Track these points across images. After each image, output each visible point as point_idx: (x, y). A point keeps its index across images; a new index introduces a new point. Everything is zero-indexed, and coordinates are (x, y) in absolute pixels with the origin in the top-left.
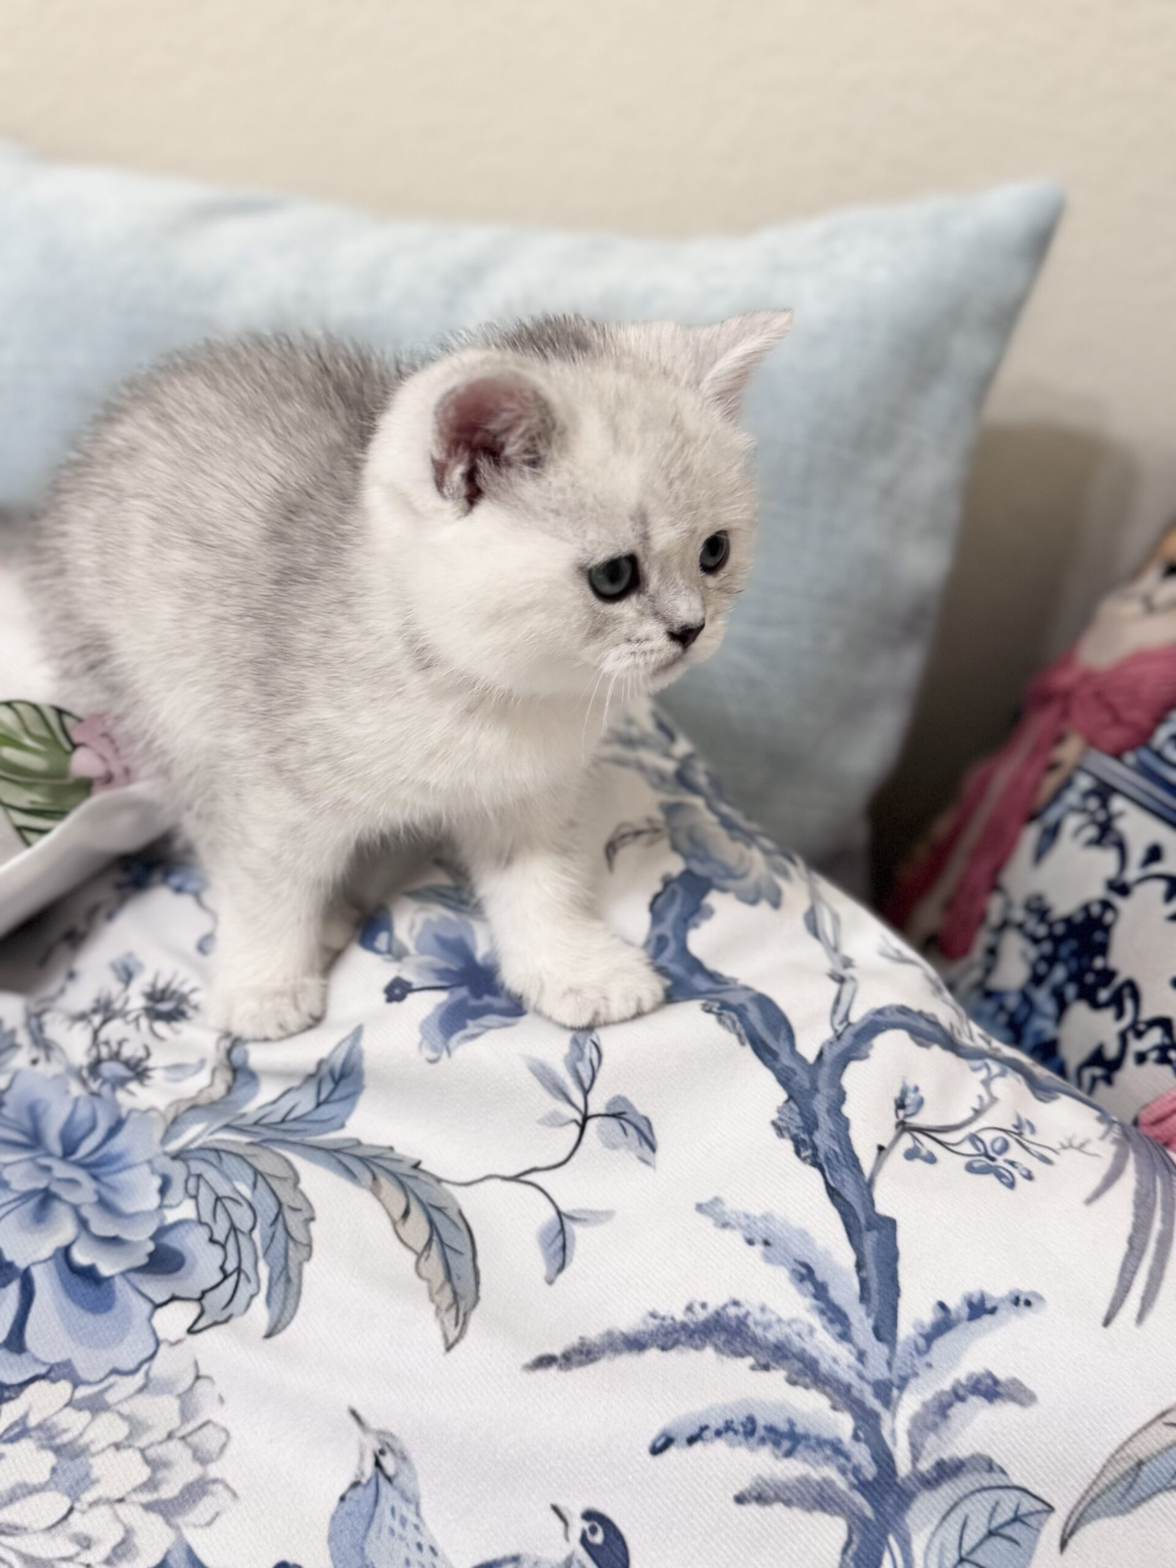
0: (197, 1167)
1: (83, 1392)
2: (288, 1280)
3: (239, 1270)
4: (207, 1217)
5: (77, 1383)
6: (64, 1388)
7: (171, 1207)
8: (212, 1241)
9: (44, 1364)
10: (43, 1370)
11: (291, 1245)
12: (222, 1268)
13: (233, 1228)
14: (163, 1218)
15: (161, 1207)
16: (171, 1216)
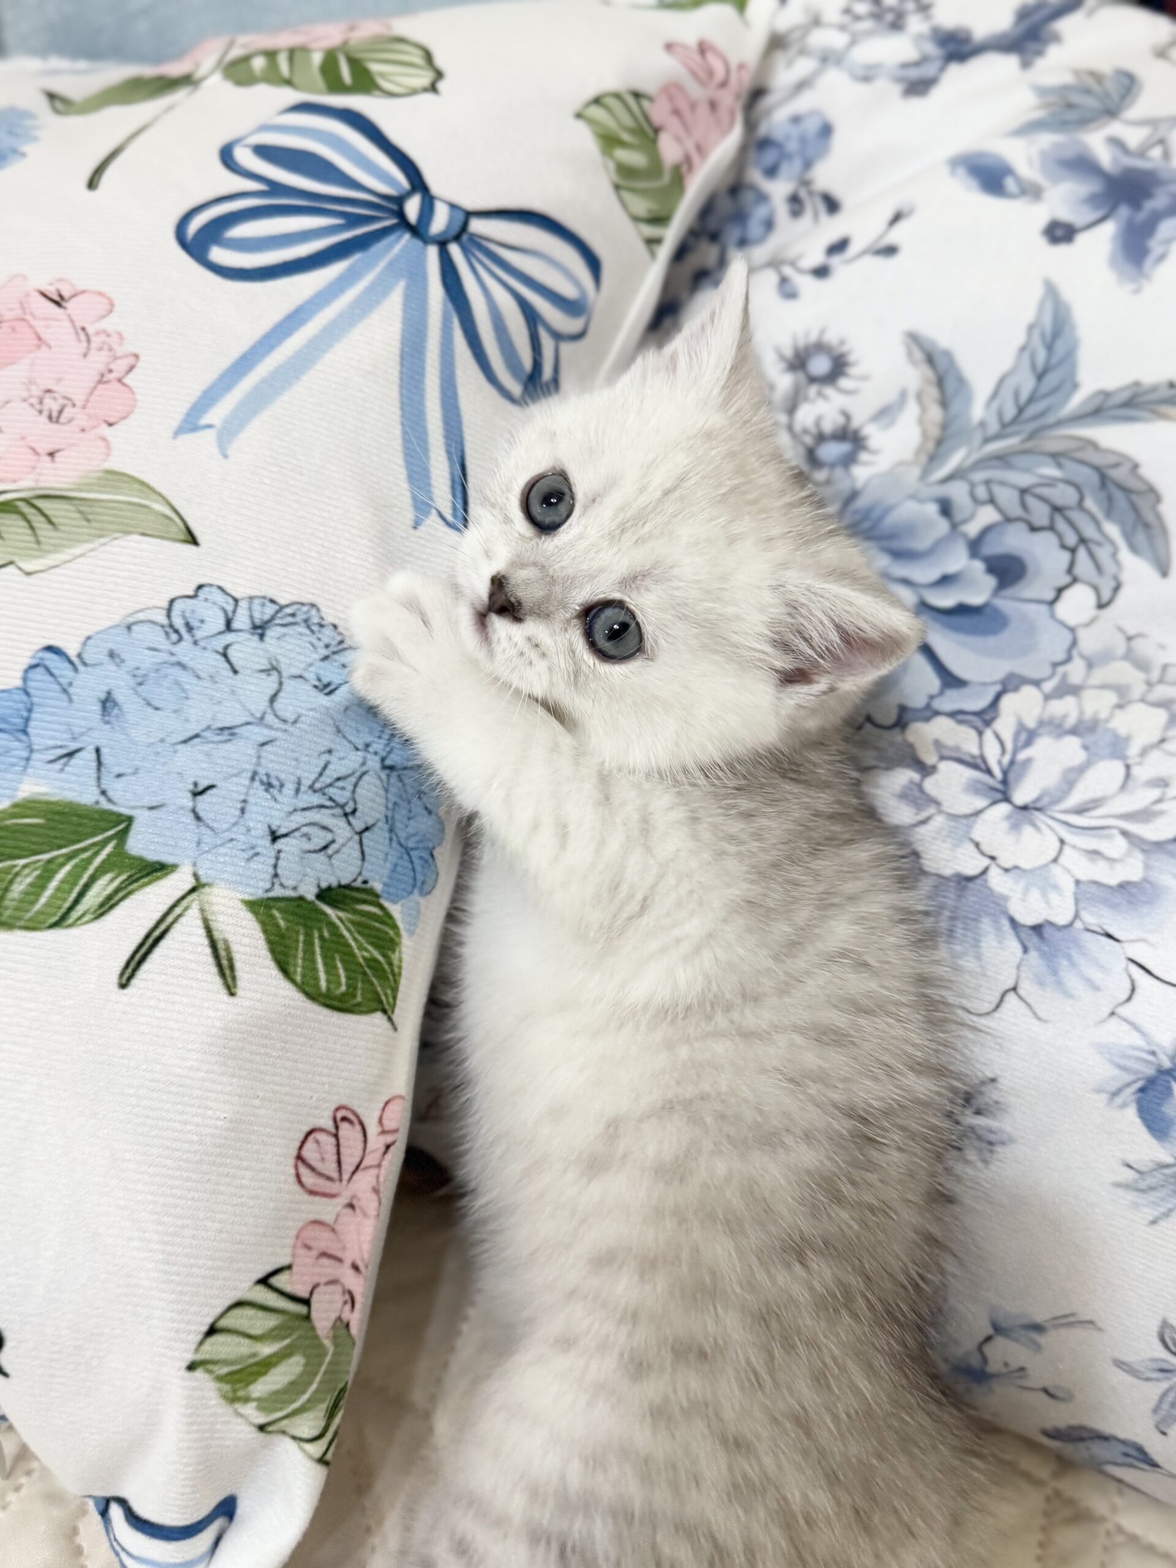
0: (979, 476)
1: (1048, 686)
2: (1147, 526)
3: (1083, 541)
4: (1016, 511)
5: (1037, 683)
6: (1028, 691)
7: (965, 521)
8: (1034, 529)
9: (994, 683)
10: (998, 688)
11: (1134, 497)
12: (1064, 547)
13: (1057, 509)
14: (964, 535)
15: (954, 526)
16: (973, 529)
